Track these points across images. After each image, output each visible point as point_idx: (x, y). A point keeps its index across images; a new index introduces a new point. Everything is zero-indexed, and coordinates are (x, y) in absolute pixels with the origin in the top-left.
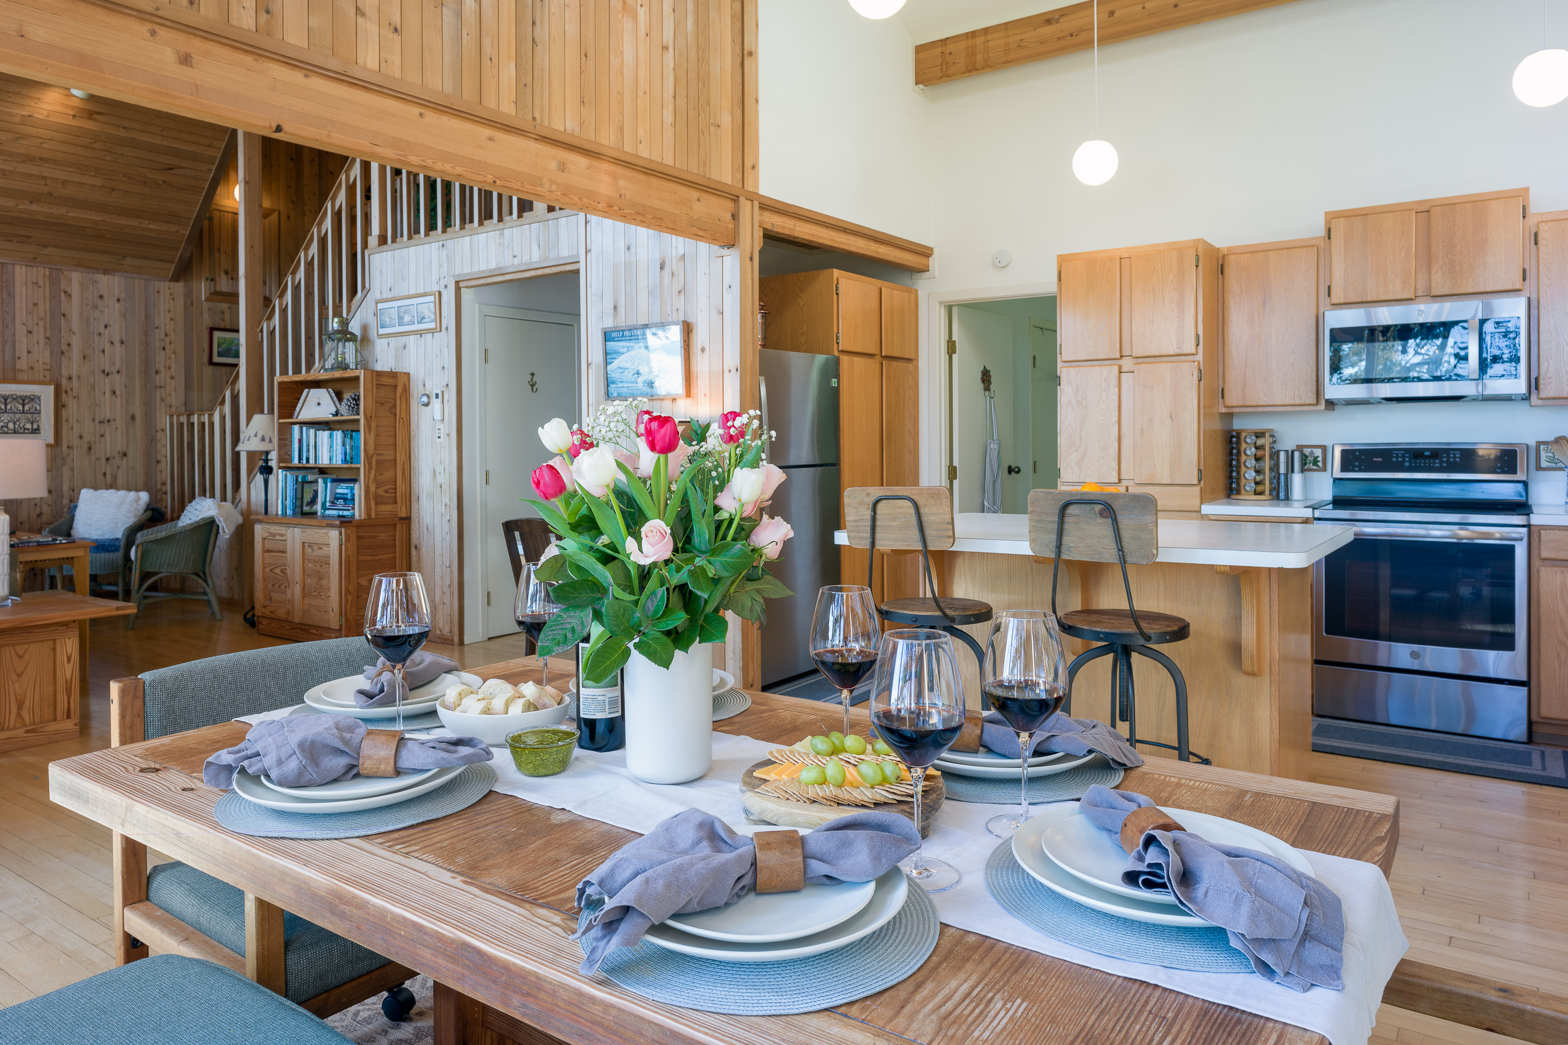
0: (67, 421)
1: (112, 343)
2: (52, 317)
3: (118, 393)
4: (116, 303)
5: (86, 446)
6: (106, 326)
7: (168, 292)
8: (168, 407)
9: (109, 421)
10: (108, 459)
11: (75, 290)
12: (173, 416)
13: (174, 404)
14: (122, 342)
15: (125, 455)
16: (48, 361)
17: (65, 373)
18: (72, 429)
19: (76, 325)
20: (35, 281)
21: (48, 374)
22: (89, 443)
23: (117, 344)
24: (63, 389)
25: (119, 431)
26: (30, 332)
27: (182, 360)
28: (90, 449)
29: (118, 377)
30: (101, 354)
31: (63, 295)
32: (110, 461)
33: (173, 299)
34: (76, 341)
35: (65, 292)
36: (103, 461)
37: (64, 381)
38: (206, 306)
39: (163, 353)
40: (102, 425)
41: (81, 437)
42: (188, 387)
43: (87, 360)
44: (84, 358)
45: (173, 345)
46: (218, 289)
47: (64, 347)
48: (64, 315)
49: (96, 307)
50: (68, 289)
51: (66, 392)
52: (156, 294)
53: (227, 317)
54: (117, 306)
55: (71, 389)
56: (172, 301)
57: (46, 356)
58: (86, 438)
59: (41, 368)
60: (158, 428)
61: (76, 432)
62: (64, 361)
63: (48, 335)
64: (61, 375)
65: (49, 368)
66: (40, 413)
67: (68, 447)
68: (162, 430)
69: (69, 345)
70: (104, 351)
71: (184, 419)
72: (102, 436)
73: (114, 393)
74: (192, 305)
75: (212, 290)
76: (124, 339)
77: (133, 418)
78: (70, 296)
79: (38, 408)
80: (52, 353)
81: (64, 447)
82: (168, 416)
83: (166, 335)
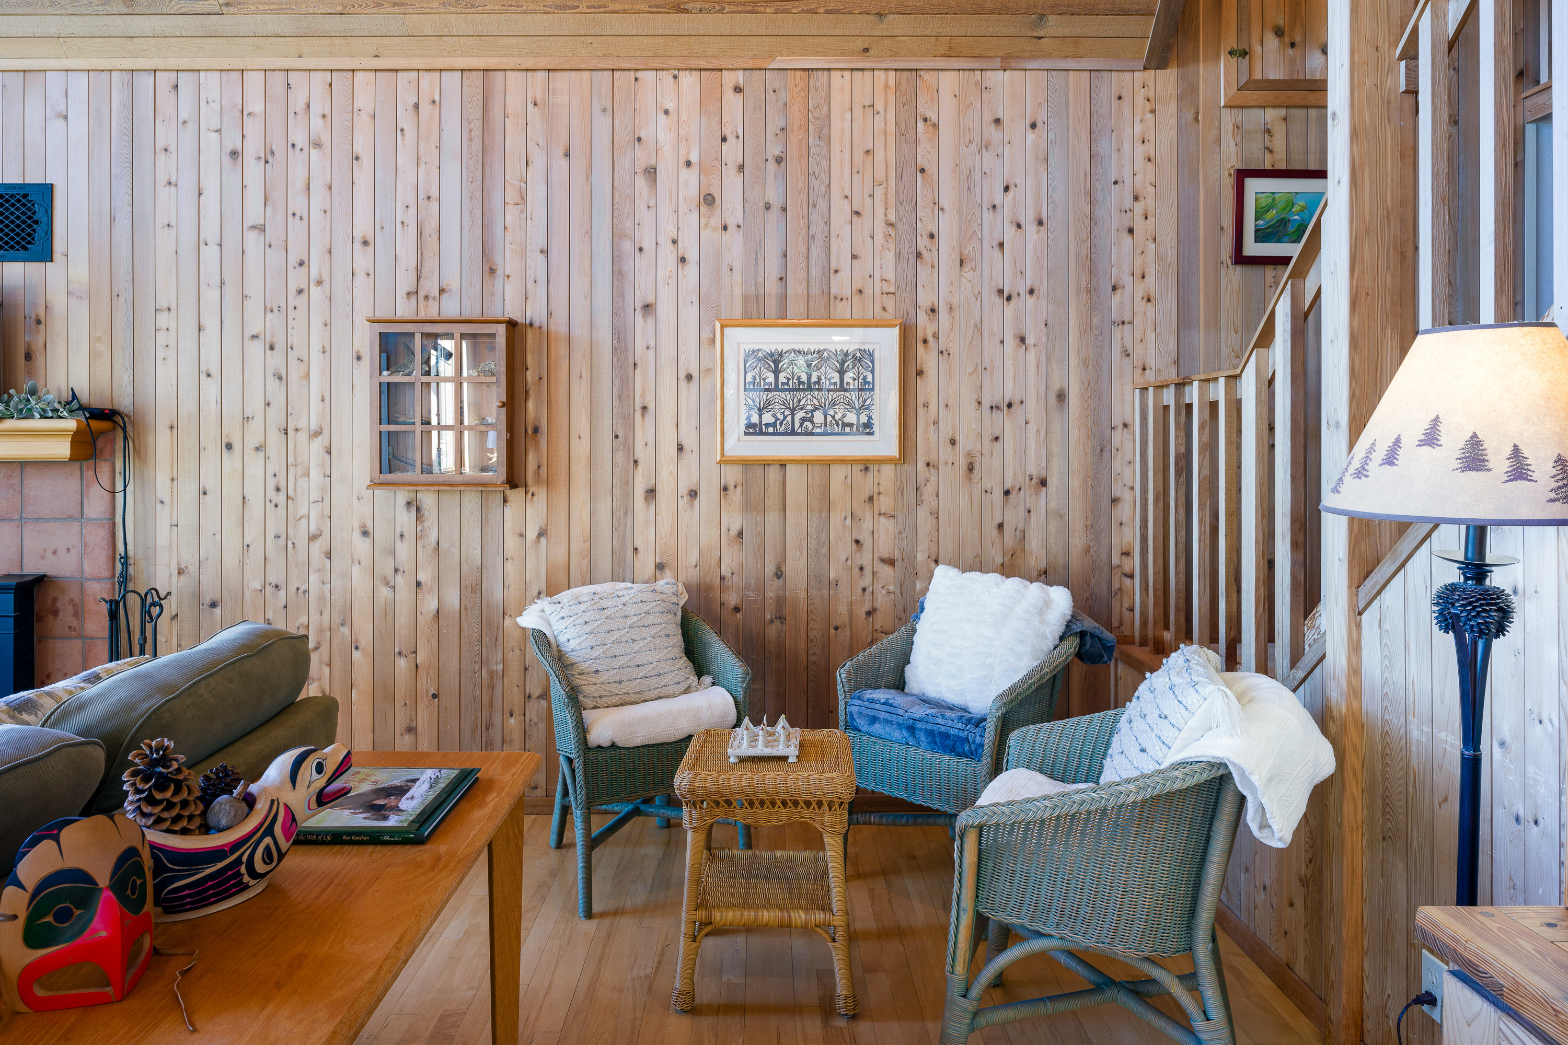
0: (926, 406)
1: (1019, 226)
2: (899, 177)
3: (1030, 340)
4: (1029, 130)
5: (964, 462)
6: (1007, 189)
7: (1141, 95)
8: (1139, 371)
9: (1010, 405)
10: (1007, 493)
11: (946, 113)
12: (1147, 389)
13: (1151, 363)
14: (1040, 223)
15: (1043, 483)
16: (891, 277)
17: (925, 300)
18: (936, 423)
19: (947, 194)
20: (867, 103)
21: (889, 302)
22: (969, 454)
23: (1031, 228)
24: (920, 336)
25: (1032, 428)
26: (857, 213)
27: (1171, 254)
28: (971, 469)
29: (1031, 301)
30: (997, 251)
31: (921, 124)
32: (1012, 496)
33: (1153, 111)
34: (946, 227)
35: (925, 120)
36: (998, 495)
37: (922, 318)
38: (1228, 118)
39: (1128, 239)
40: (997, 415)
41: (953, 442)
42: (1185, 321)
43: (967, 268)
44: (962, 262)
45: (1151, 220)
46: (1258, 76)
47: (923, 243)
48: (923, 171)
49: (985, 146)
50: (931, 115)
51: (925, 341)
52: (1116, 103)
53: (1279, 143)
54: (1031, 136)
55: (936, 336)
56: (1150, 116)
57: (886, 265)
58: (967, 443)
59: (877, 290)
60: (1117, 421)
61: (945, 431)
62: (923, 272)
63: (892, 218)
64: (916, 306)
65: (892, 290)
66: (873, 389)
67: (928, 464)
68: (1125, 425)
69: (932, 236)
70: (1001, 245)
71: (1169, 396)
72: (997, 439)
73: (1023, 340)
74: (1197, 120)
75: (1244, 79)
76: (1044, 216)
77: (1061, 397)
78: (935, 126)
79: (870, 379)
80: (898, 255)
81: (921, 465)
82: (1137, 391)
83: (1136, 198)
